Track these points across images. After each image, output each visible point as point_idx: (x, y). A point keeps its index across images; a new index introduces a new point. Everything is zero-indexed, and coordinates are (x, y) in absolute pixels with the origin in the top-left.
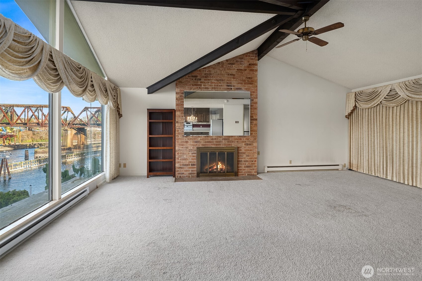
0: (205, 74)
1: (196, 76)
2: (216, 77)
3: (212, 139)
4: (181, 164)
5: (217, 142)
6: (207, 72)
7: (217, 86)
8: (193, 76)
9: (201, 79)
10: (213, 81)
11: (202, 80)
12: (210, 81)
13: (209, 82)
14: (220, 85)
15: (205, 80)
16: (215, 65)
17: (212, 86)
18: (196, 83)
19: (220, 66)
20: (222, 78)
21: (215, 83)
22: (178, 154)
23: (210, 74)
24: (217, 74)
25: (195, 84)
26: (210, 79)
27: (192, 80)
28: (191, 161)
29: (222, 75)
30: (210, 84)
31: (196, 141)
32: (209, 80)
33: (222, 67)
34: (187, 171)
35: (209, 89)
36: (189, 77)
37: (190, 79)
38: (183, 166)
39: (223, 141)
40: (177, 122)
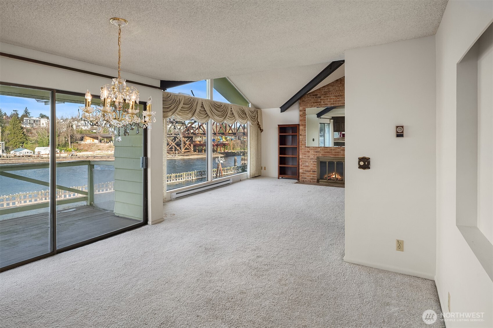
0: (325, 92)
1: (317, 95)
2: (334, 93)
3: (331, 150)
4: (304, 170)
5: (336, 152)
6: (326, 90)
7: (336, 101)
8: (314, 95)
9: (320, 97)
10: (332, 97)
11: (322, 98)
12: (329, 98)
13: (328, 99)
14: (338, 101)
15: (324, 97)
16: (334, 83)
17: (331, 102)
18: (317, 101)
19: (338, 83)
20: (340, 93)
21: (334, 99)
22: (301, 161)
23: (329, 91)
24: (336, 90)
25: (316, 101)
26: (329, 96)
27: (313, 98)
28: (312, 168)
29: (341, 91)
30: (329, 100)
31: (317, 151)
32: (328, 97)
33: (341, 83)
34: (308, 176)
35: (328, 105)
36: (310, 96)
37: (312, 97)
38: (305, 172)
39: (342, 152)
40: (300, 135)
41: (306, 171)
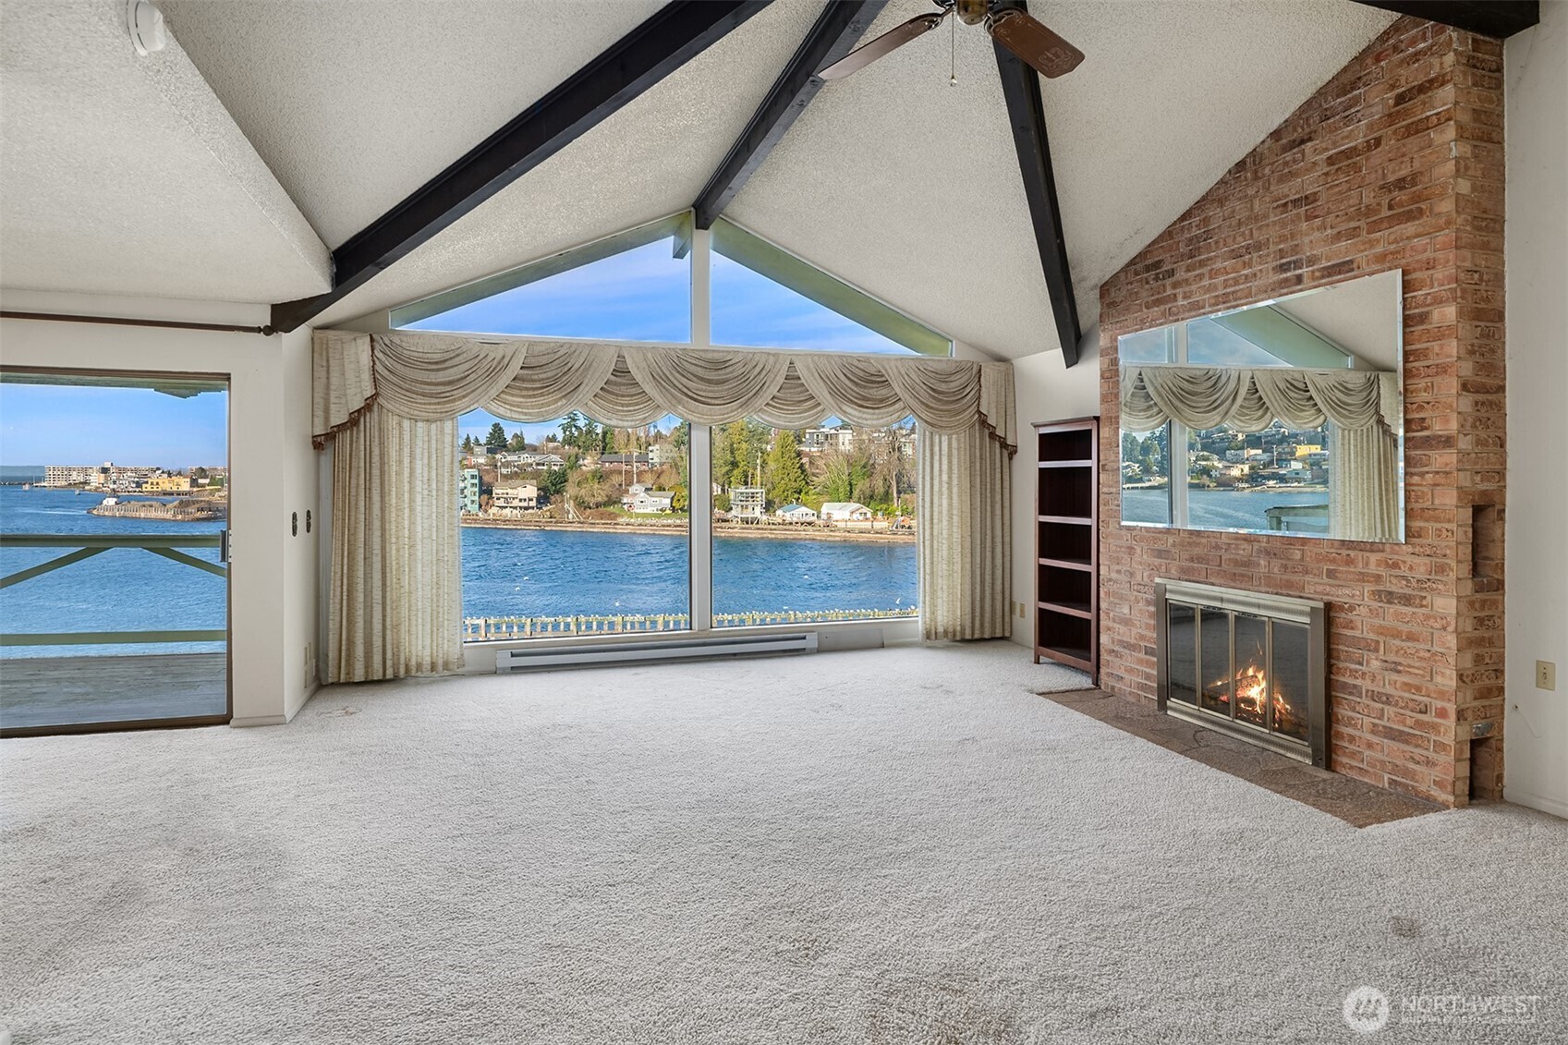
0: (1190, 240)
1: (1157, 265)
2: (1230, 241)
3: (1217, 547)
4: (1117, 637)
5: (1237, 563)
6: (1195, 232)
7: (1236, 282)
8: (1148, 269)
9: (1173, 270)
10: (1218, 265)
11: (1180, 275)
12: (1205, 270)
13: (1201, 277)
14: (1246, 276)
15: (1188, 270)
16: (1226, 183)
17: (1216, 288)
18: (1159, 293)
19: (1246, 179)
20: (1256, 233)
21: (1227, 273)
22: (1108, 594)
23: (1208, 235)
24: (1234, 222)
25: (1156, 297)
26: (1208, 259)
27: (1147, 283)
28: (1144, 633)
29: (1256, 219)
30: (1206, 282)
31: (1160, 551)
32: (1202, 264)
33: (1256, 178)
34: (1130, 671)
35: (1203, 308)
36: (1136, 274)
37: (1141, 280)
38: (1121, 650)
39: (1262, 562)
40: (1103, 466)
41: (1121, 642)
